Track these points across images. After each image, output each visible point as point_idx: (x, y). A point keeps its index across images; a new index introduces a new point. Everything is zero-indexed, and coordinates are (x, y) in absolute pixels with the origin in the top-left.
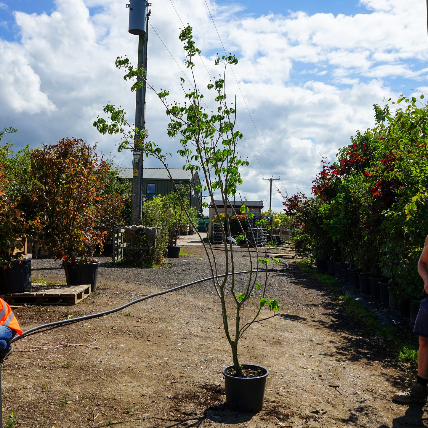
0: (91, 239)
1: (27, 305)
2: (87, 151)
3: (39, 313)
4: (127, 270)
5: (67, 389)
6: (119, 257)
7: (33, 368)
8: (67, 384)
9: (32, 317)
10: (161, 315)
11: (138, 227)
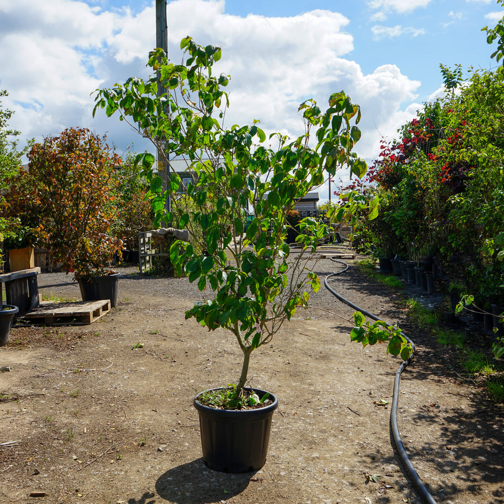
0: (107, 247)
1: (35, 326)
2: (96, 142)
3: (49, 335)
4: (156, 281)
5: (74, 421)
6: (148, 266)
7: (37, 399)
8: (75, 415)
9: (39, 341)
10: (191, 331)
11: (166, 230)
